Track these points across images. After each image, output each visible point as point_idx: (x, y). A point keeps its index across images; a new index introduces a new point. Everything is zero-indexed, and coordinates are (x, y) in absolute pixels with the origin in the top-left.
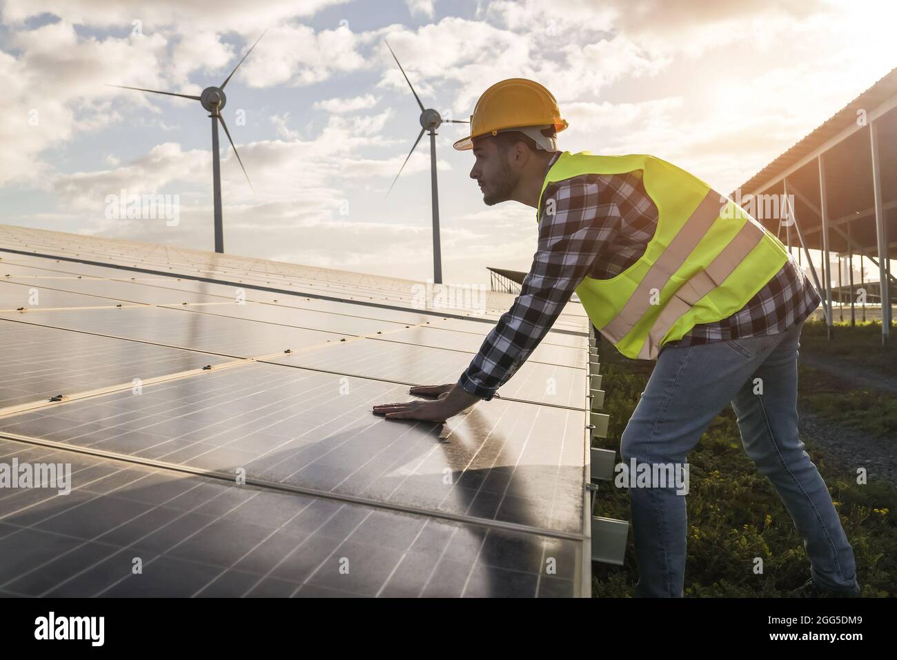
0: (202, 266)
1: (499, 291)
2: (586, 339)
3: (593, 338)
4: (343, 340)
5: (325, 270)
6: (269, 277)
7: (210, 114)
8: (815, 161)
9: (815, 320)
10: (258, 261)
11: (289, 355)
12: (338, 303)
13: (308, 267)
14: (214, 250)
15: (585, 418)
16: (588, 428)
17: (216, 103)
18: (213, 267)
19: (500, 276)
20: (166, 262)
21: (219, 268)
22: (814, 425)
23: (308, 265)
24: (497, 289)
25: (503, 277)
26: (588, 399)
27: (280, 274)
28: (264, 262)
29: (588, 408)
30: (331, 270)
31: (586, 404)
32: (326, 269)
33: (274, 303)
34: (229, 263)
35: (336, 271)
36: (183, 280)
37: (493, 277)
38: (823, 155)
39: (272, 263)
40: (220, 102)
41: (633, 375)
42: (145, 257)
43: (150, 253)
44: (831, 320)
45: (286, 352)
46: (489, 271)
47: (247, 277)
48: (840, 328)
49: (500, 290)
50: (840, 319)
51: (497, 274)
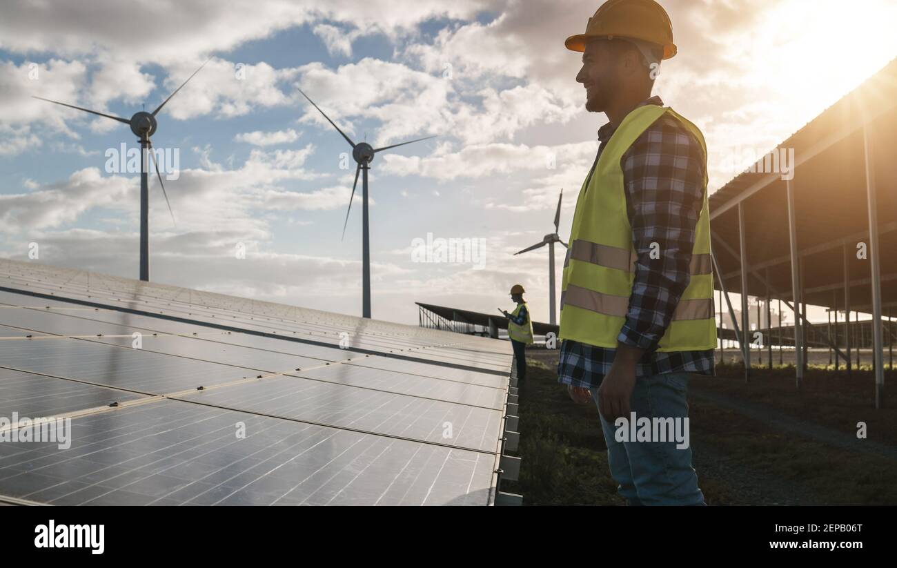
0: (124, 295)
1: (427, 327)
2: (507, 379)
3: (515, 378)
4: (260, 377)
5: (252, 302)
6: (192, 308)
7: (139, 139)
8: (736, 207)
9: (734, 362)
10: (183, 290)
11: (202, 392)
12: (260, 337)
13: (233, 297)
14: (138, 278)
15: (495, 462)
16: (496, 472)
17: (147, 129)
18: (136, 296)
19: (428, 311)
20: (86, 290)
21: (142, 298)
22: (727, 467)
23: (232, 295)
24: (425, 324)
25: (432, 313)
26: (501, 442)
27: (204, 305)
28: (190, 291)
29: (499, 451)
30: (257, 301)
31: (497, 447)
32: (253, 300)
33: (193, 336)
34: (153, 292)
35: (262, 302)
36: (101, 310)
37: (422, 312)
38: (742, 202)
39: (197, 293)
40: (151, 128)
41: (553, 415)
42: (64, 284)
43: (71, 280)
44: (749, 361)
45: (199, 389)
46: (418, 306)
47: (169, 308)
48: (758, 370)
49: (429, 324)
50: (758, 361)
51: (425, 310)
